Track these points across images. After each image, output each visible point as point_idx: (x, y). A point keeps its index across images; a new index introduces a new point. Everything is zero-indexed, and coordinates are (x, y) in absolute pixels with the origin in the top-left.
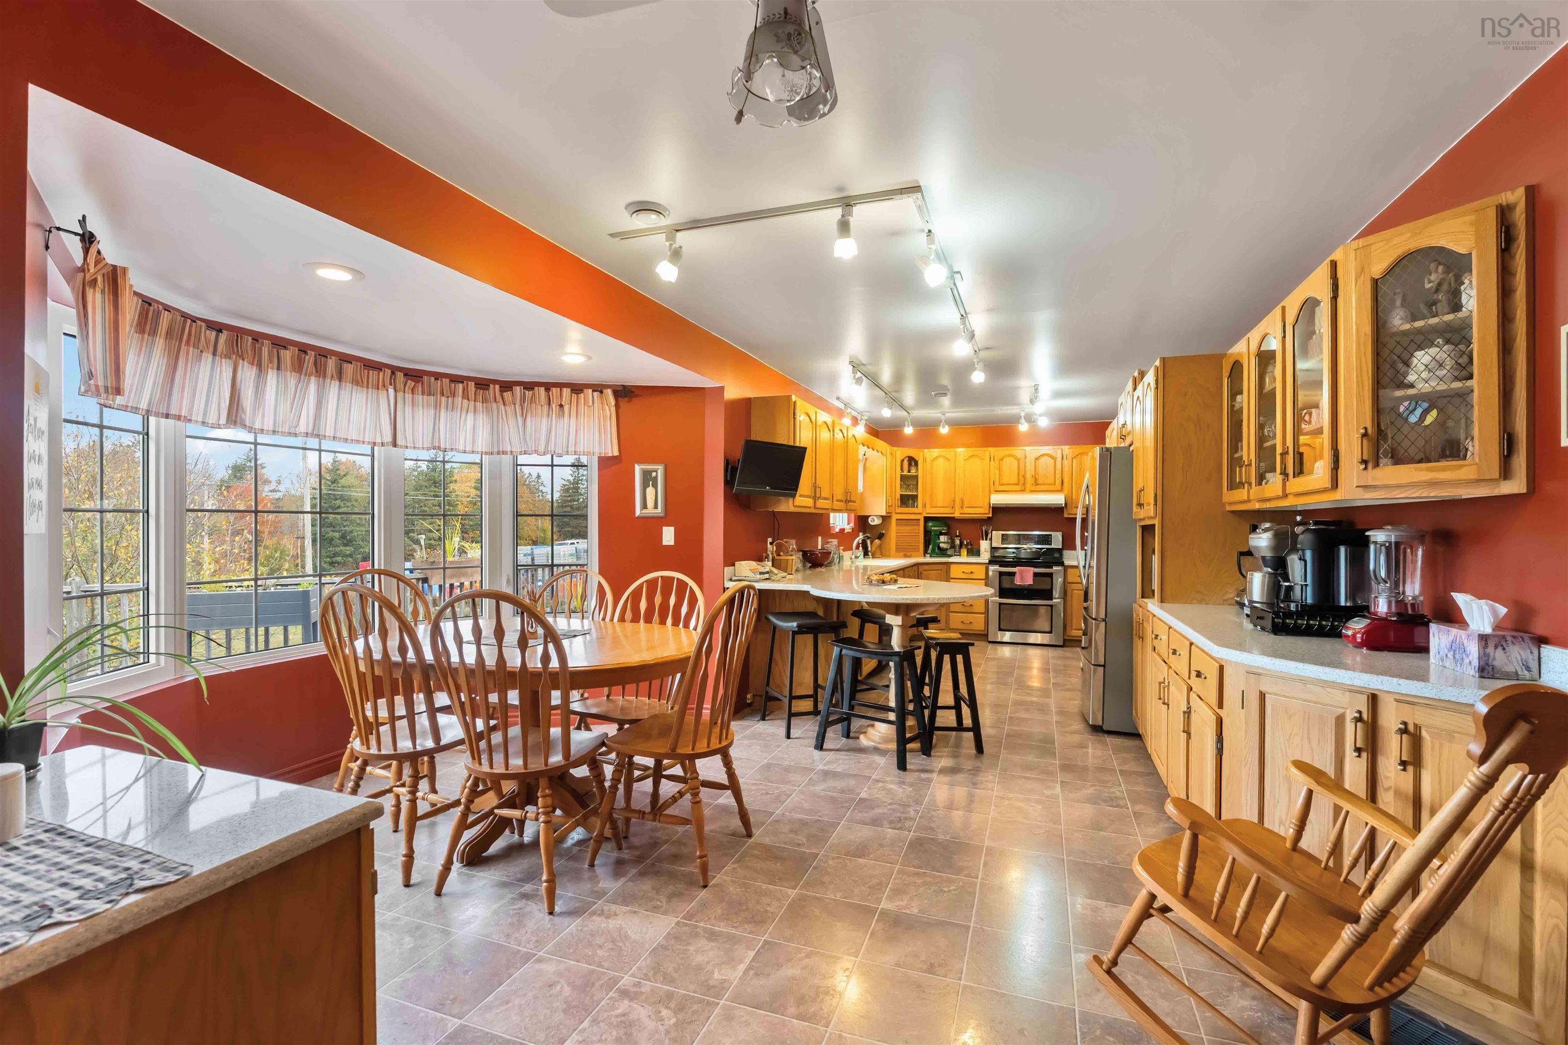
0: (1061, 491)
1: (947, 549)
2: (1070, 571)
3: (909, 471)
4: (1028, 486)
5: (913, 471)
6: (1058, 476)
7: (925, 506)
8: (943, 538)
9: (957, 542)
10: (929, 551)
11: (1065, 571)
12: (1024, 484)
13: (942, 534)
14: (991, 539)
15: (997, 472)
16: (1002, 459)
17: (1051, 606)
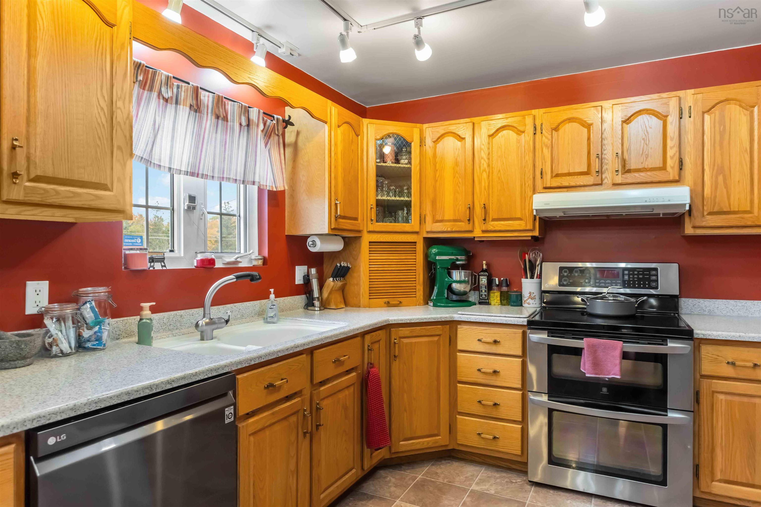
0: (676, 182)
1: (465, 293)
2: (706, 350)
3: (397, 161)
4: (608, 177)
5: (404, 161)
6: (671, 152)
7: (422, 220)
8: (457, 275)
9: (484, 280)
10: (434, 297)
11: (696, 350)
12: (600, 172)
13: (455, 267)
14: (540, 277)
15: (547, 152)
16: (556, 129)
17: (665, 427)
